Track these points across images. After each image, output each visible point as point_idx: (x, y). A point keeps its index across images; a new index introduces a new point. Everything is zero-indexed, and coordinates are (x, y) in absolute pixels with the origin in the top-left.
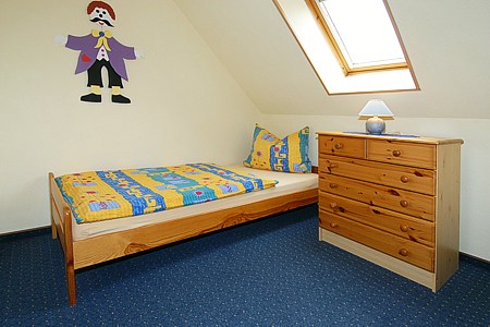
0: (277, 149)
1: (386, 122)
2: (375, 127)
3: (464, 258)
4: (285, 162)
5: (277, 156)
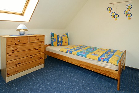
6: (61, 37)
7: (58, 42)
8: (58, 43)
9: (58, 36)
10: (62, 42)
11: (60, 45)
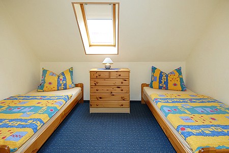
0: (61, 80)
1: (111, 65)
2: (108, 67)
3: (131, 102)
4: (65, 85)
5: (61, 82)
6: (167, 76)
7: (160, 82)
8: (160, 85)
9: (161, 72)
10: (166, 83)
11: (164, 88)
